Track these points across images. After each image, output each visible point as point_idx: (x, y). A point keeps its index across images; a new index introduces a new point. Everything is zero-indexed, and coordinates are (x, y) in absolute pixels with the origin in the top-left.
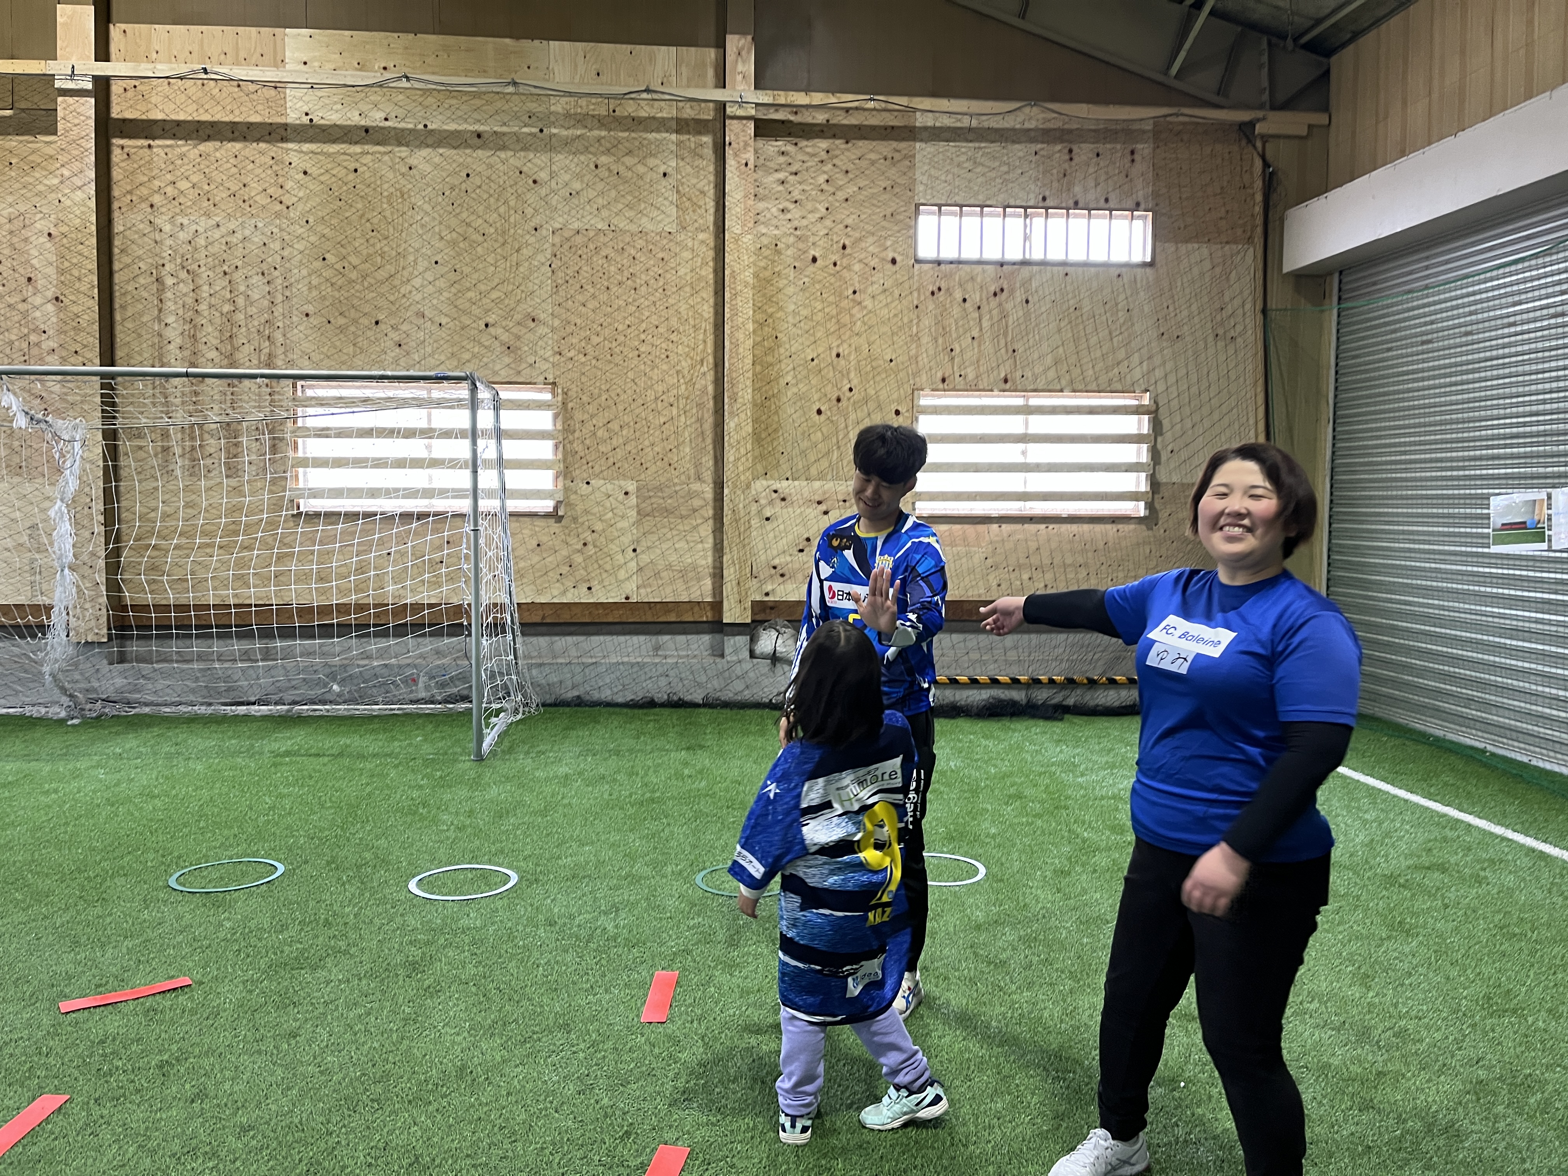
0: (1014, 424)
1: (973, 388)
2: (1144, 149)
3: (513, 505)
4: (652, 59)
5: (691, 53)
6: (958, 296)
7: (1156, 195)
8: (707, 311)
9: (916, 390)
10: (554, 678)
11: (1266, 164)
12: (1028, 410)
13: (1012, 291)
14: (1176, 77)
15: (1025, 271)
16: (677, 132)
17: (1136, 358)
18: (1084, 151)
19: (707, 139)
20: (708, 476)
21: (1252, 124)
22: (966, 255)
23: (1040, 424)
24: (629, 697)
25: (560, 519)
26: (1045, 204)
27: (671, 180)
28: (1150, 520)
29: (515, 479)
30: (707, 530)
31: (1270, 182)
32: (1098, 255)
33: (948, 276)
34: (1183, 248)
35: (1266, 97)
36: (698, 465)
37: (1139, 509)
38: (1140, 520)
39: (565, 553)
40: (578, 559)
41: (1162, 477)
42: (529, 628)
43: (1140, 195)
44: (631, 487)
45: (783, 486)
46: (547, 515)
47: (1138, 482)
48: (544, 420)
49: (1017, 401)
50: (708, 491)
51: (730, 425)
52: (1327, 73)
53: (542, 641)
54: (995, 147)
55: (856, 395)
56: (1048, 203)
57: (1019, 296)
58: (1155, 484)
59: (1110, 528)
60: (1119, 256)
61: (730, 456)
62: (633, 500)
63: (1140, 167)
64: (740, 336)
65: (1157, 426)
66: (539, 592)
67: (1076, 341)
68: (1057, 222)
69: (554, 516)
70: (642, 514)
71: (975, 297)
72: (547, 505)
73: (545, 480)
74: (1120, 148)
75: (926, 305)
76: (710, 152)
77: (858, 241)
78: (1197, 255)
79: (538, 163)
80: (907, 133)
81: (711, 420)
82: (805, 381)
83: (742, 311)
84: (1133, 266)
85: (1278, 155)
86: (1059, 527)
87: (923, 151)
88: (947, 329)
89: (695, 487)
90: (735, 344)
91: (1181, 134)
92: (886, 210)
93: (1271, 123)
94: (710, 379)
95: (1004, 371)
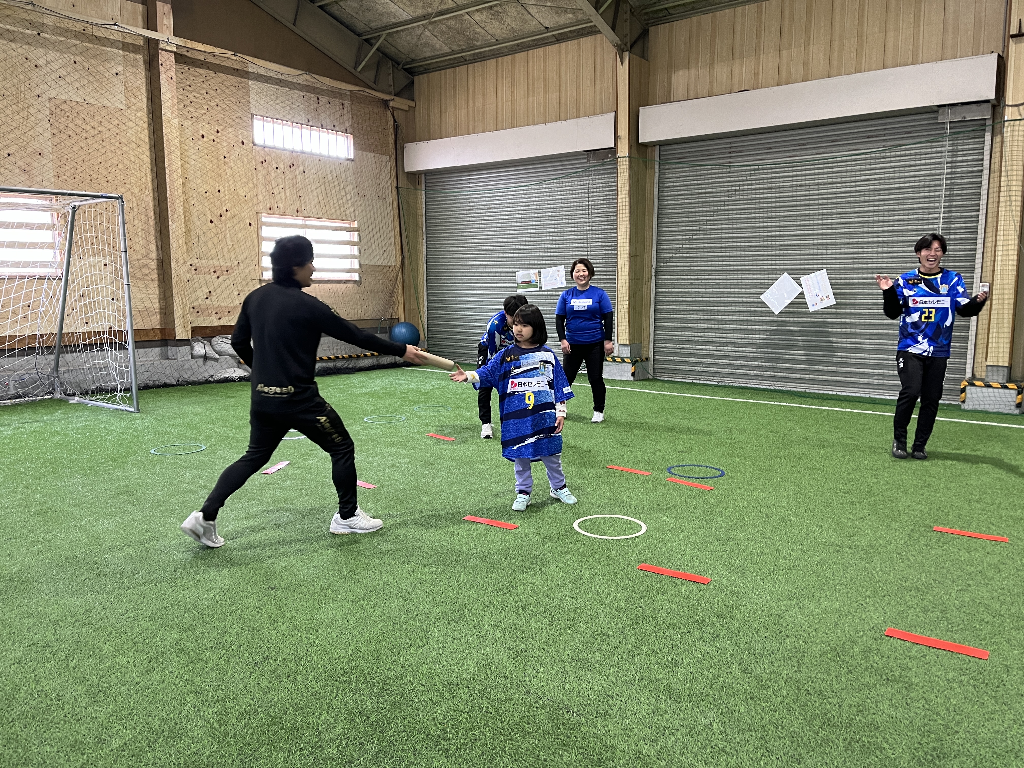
1: (284, 214)
2: (347, 103)
4: (106, 3)
5: (128, 4)
6: (274, 165)
7: (352, 126)
8: (146, 158)
9: (258, 213)
11: (395, 121)
13: (298, 166)
14: (359, 72)
15: (303, 157)
16: (123, 49)
17: (350, 203)
18: (323, 100)
19: (140, 57)
20: (154, 255)
21: (388, 101)
22: (276, 145)
27: (121, 78)
28: (360, 281)
31: (397, 129)
32: (333, 152)
33: (267, 155)
34: (365, 153)
35: (392, 89)
36: (146, 249)
37: (356, 277)
38: (355, 282)
40: (78, 305)
41: (364, 262)
43: (347, 126)
45: (195, 262)
47: (356, 264)
50: (154, 266)
51: (173, 226)
52: (412, 83)
55: (230, 213)
56: (310, 123)
57: (301, 169)
58: (361, 265)
59: (344, 286)
60: (340, 154)
61: (173, 244)
62: (109, 269)
63: (346, 112)
65: (361, 237)
68: (315, 134)
71: (281, 166)
74: (338, 101)
75: (259, 169)
76: (143, 65)
77: (225, 129)
78: (370, 158)
79: (38, 54)
80: (245, 74)
81: (152, 223)
82: (202, 203)
83: (175, 163)
84: (346, 160)
85: (398, 117)
86: (324, 285)
87: (253, 85)
88: (270, 182)
89: (145, 262)
90: (173, 181)
91: (362, 99)
92: (238, 114)
93: (396, 103)
94: (150, 199)
95: (296, 206)
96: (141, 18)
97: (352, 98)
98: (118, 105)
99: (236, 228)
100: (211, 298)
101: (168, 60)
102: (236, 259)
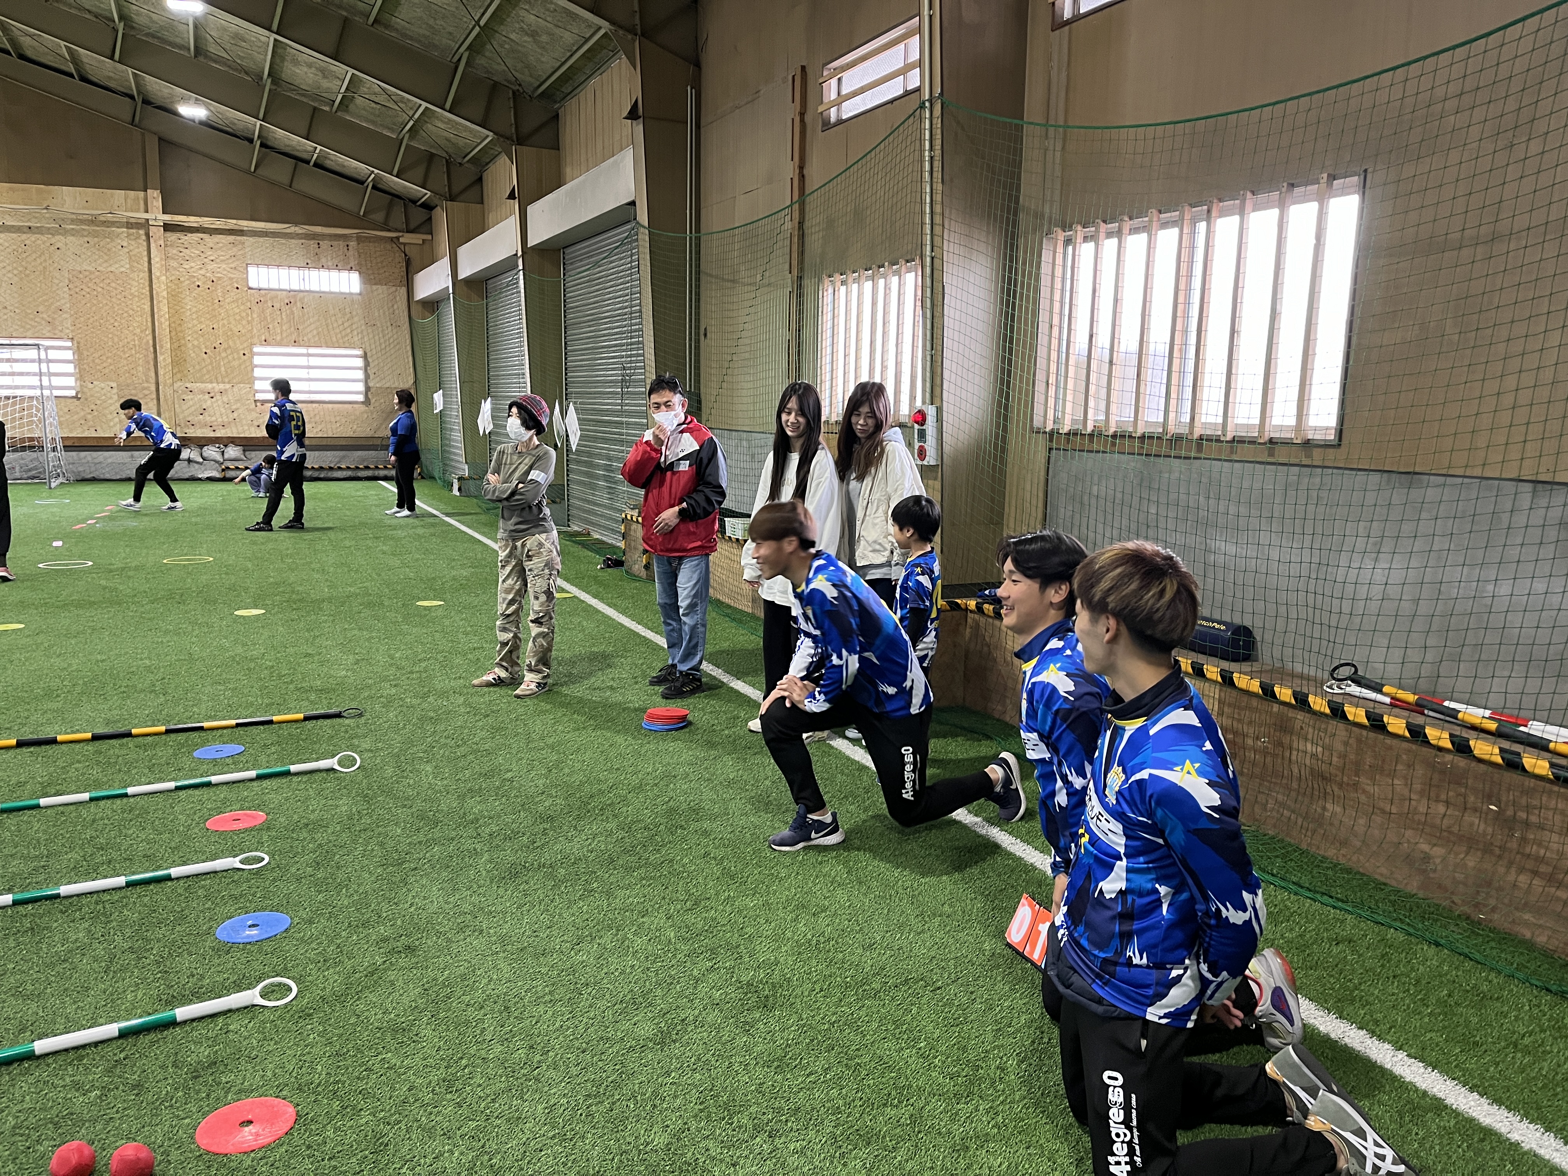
0: (303, 361)
1: (279, 344)
2: (353, 244)
3: (57, 393)
4: (113, 196)
5: (131, 193)
6: (270, 305)
7: (359, 264)
8: (147, 307)
9: (252, 344)
10: (81, 469)
11: (405, 255)
12: (309, 355)
13: (296, 303)
14: (361, 217)
15: (301, 294)
16: (127, 228)
17: (355, 333)
18: (325, 244)
19: (142, 232)
20: (153, 380)
21: (398, 238)
22: (272, 286)
23: (314, 361)
25: (78, 399)
26: (307, 266)
27: (126, 250)
28: (367, 402)
29: (56, 381)
30: (152, 404)
31: (408, 262)
32: (335, 289)
33: (264, 295)
34: (374, 287)
35: (404, 227)
36: (146, 376)
37: (361, 398)
38: (362, 403)
39: (82, 414)
40: (89, 417)
41: (371, 384)
42: (67, 448)
43: (352, 264)
44: (114, 384)
45: (188, 385)
46: (73, 397)
47: (361, 387)
48: (69, 355)
49: (303, 350)
50: (153, 388)
51: (160, 358)
52: (430, 219)
53: (74, 454)
54: (283, 241)
55: (224, 345)
56: (310, 266)
57: (299, 305)
58: (368, 389)
59: (349, 406)
60: (345, 289)
61: (161, 372)
62: (115, 391)
63: (351, 252)
64: (163, 320)
65: (367, 364)
66: (71, 431)
67: (327, 325)
68: (314, 273)
69: (76, 397)
71: (277, 306)
72: (73, 393)
73: (71, 381)
74: (342, 243)
75: (254, 308)
76: (144, 237)
77: (219, 278)
78: (381, 291)
79: (59, 240)
80: (240, 232)
81: (152, 356)
82: (197, 339)
83: (163, 309)
84: (351, 294)
85: (412, 252)
86: (325, 405)
87: (249, 241)
88: (265, 318)
89: (146, 385)
90: (161, 323)
91: (369, 239)
92: (233, 266)
93: (407, 238)
94: (150, 337)
95: (294, 337)
96: (142, 203)
97: (359, 239)
98: (123, 269)
99: (230, 357)
100: (206, 414)
101: (157, 232)
102: (229, 383)
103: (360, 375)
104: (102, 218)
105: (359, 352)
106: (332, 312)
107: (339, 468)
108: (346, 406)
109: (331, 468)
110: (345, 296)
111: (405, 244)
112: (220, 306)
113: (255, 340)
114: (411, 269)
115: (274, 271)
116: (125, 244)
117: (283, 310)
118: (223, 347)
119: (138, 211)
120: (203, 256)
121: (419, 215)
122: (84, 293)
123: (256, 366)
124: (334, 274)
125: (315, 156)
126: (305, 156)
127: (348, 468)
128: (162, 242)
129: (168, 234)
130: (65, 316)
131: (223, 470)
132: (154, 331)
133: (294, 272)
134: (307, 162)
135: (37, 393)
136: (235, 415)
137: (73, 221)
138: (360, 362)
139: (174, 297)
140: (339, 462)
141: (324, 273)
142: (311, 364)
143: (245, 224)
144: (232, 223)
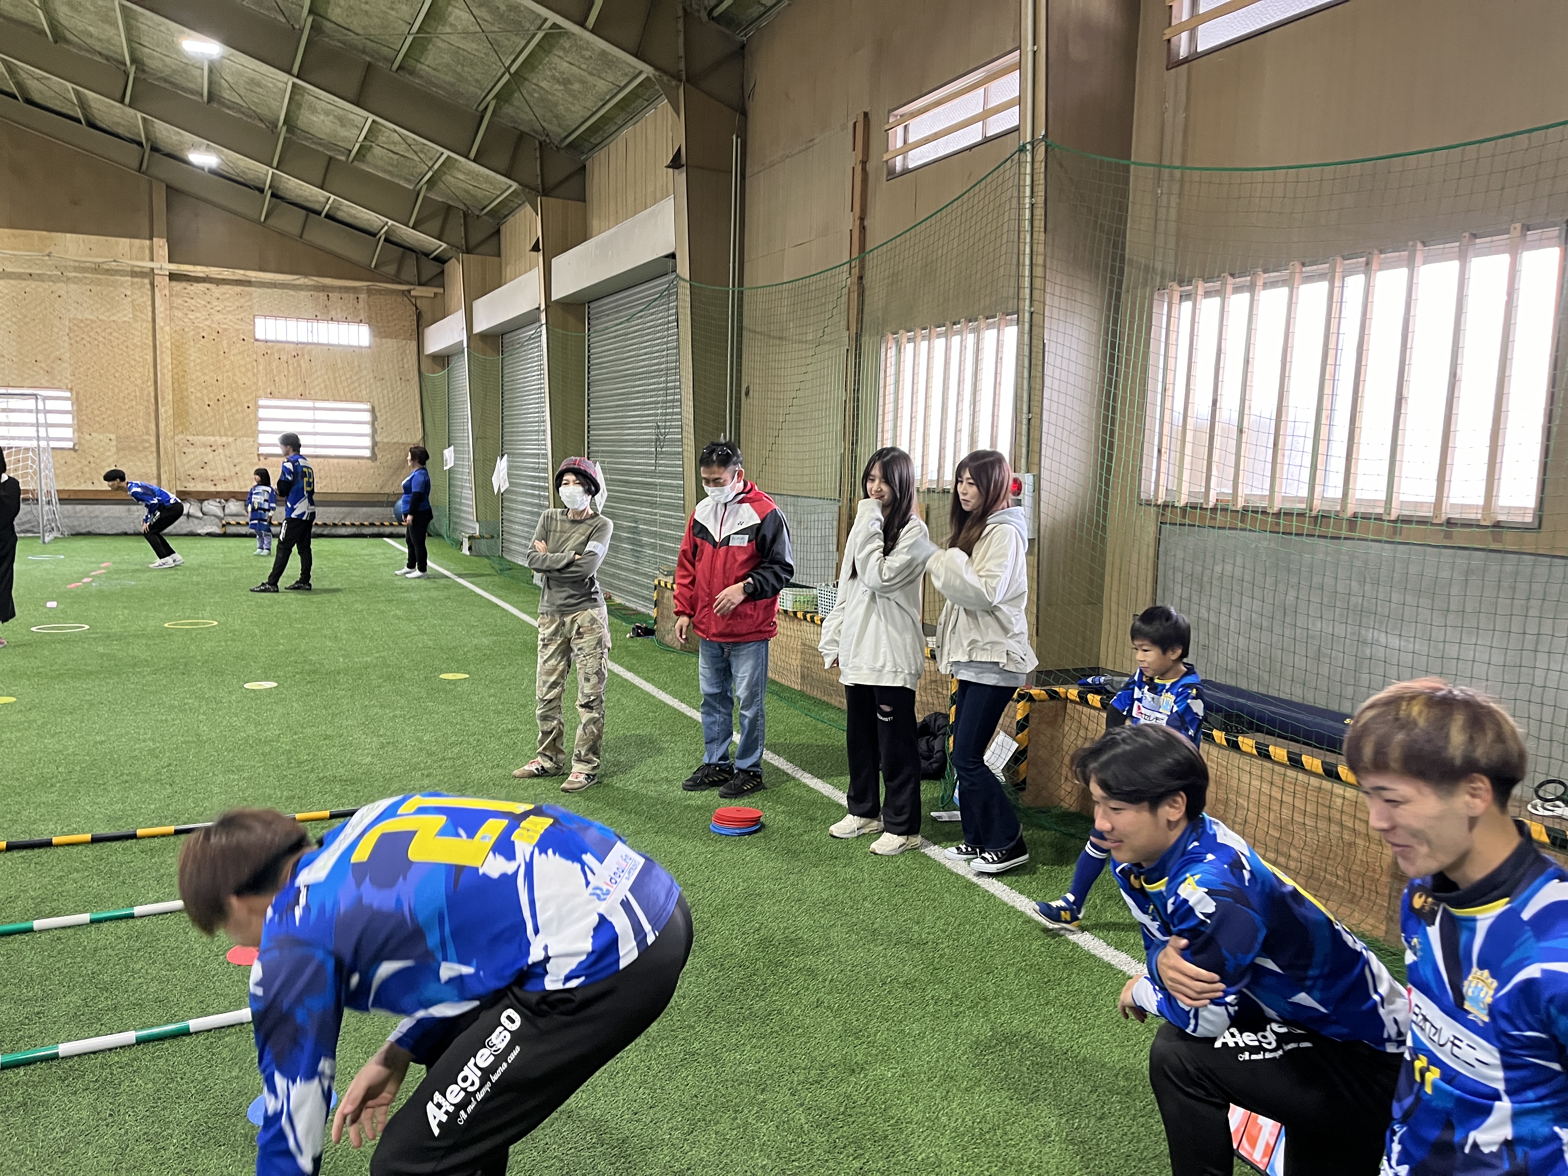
0: (309, 415)
1: (285, 397)
2: (363, 296)
3: (53, 444)
4: (117, 244)
5: (137, 242)
6: (277, 356)
7: (369, 317)
8: (150, 358)
9: (257, 397)
10: (76, 523)
11: (416, 308)
12: (315, 409)
13: (303, 355)
14: (372, 269)
15: (309, 347)
16: (132, 277)
17: (363, 386)
18: (334, 296)
19: (147, 281)
20: (152, 433)
21: (409, 291)
22: (279, 339)
23: (320, 415)
24: (114, 531)
25: (76, 451)
26: (316, 318)
27: (129, 299)
28: (374, 457)
29: (53, 432)
30: (153, 457)
31: (419, 316)
32: (344, 342)
33: (269, 348)
34: (384, 340)
35: (415, 280)
36: (147, 427)
37: (367, 453)
38: (368, 458)
39: (79, 466)
40: (87, 469)
41: (378, 439)
42: (62, 501)
43: (362, 317)
44: (113, 437)
45: (190, 438)
46: (70, 449)
47: (367, 442)
48: (67, 405)
49: (309, 404)
50: (153, 440)
51: (162, 410)
52: (443, 272)
53: (69, 507)
54: (291, 292)
55: (228, 398)
56: (318, 318)
57: (307, 357)
58: (375, 444)
59: (355, 462)
60: (354, 342)
61: (162, 424)
62: (114, 443)
63: (361, 304)
64: (166, 371)
65: (375, 418)
66: (67, 484)
67: (335, 378)
68: (323, 326)
69: (74, 449)
70: (118, 450)
71: (284, 358)
72: (70, 445)
73: (68, 433)
74: (352, 296)
75: (261, 360)
76: (148, 286)
77: (225, 330)
78: (391, 344)
79: (61, 288)
80: (248, 283)
81: (153, 407)
82: (200, 391)
83: (166, 360)
84: (361, 347)
85: (422, 305)
86: (331, 460)
87: (256, 292)
88: (272, 370)
89: (146, 437)
90: (163, 375)
91: (380, 292)
92: (239, 317)
93: (418, 291)
94: (152, 389)
95: (300, 391)
96: (147, 252)
97: (369, 291)
98: (126, 319)
99: (234, 411)
100: (207, 467)
101: (162, 282)
102: (232, 436)
103: (367, 429)
104: (106, 267)
105: (367, 406)
106: (340, 365)
107: (344, 525)
108: (352, 461)
109: (335, 525)
110: (355, 351)
111: (416, 297)
112: (225, 358)
113: (261, 392)
114: (422, 322)
115: (281, 323)
116: (128, 293)
117: (290, 362)
118: (226, 399)
119: (143, 259)
120: (209, 306)
121: (430, 269)
122: (84, 342)
123: (261, 419)
124: (344, 327)
125: (328, 207)
126: (317, 207)
127: (353, 525)
128: (167, 292)
129: (174, 283)
130: (64, 365)
131: (224, 526)
132: (156, 382)
133: (303, 324)
134: (319, 214)
135: (34, 444)
136: (237, 469)
137: (76, 269)
138: (367, 417)
139: (178, 349)
140: (344, 518)
141: (333, 326)
142: (317, 418)
143: (253, 275)
144: (239, 274)
